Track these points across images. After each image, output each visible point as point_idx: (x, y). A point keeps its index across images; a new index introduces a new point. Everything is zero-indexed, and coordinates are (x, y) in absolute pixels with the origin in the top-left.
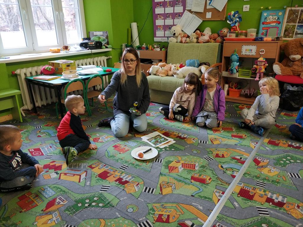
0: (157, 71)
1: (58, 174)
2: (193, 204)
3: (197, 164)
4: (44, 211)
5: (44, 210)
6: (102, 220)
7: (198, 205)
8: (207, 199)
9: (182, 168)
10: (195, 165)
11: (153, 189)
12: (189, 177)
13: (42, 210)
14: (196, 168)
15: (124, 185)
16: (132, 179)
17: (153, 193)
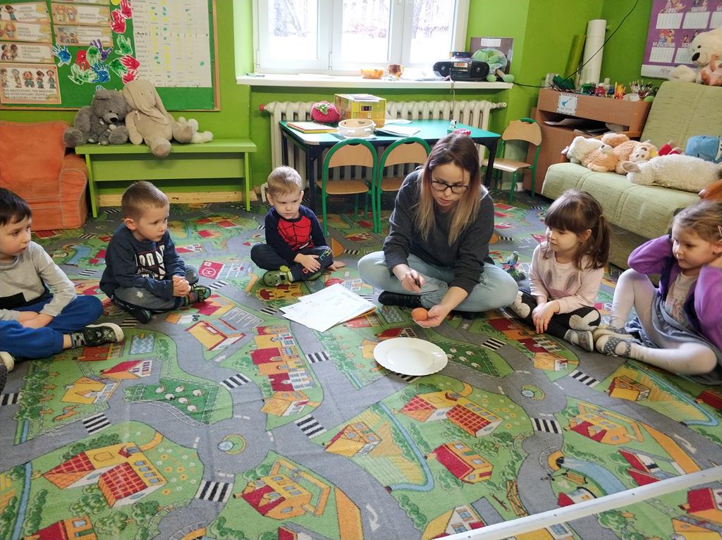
0: (587, 155)
1: (197, 320)
2: (368, 507)
3: (494, 425)
4: (104, 373)
5: (105, 371)
6: (159, 436)
7: (376, 515)
8: (414, 517)
9: (445, 417)
10: (488, 423)
11: (321, 429)
12: (438, 442)
13: (102, 371)
14: (481, 433)
15: (273, 392)
16: (305, 388)
17: (310, 437)
